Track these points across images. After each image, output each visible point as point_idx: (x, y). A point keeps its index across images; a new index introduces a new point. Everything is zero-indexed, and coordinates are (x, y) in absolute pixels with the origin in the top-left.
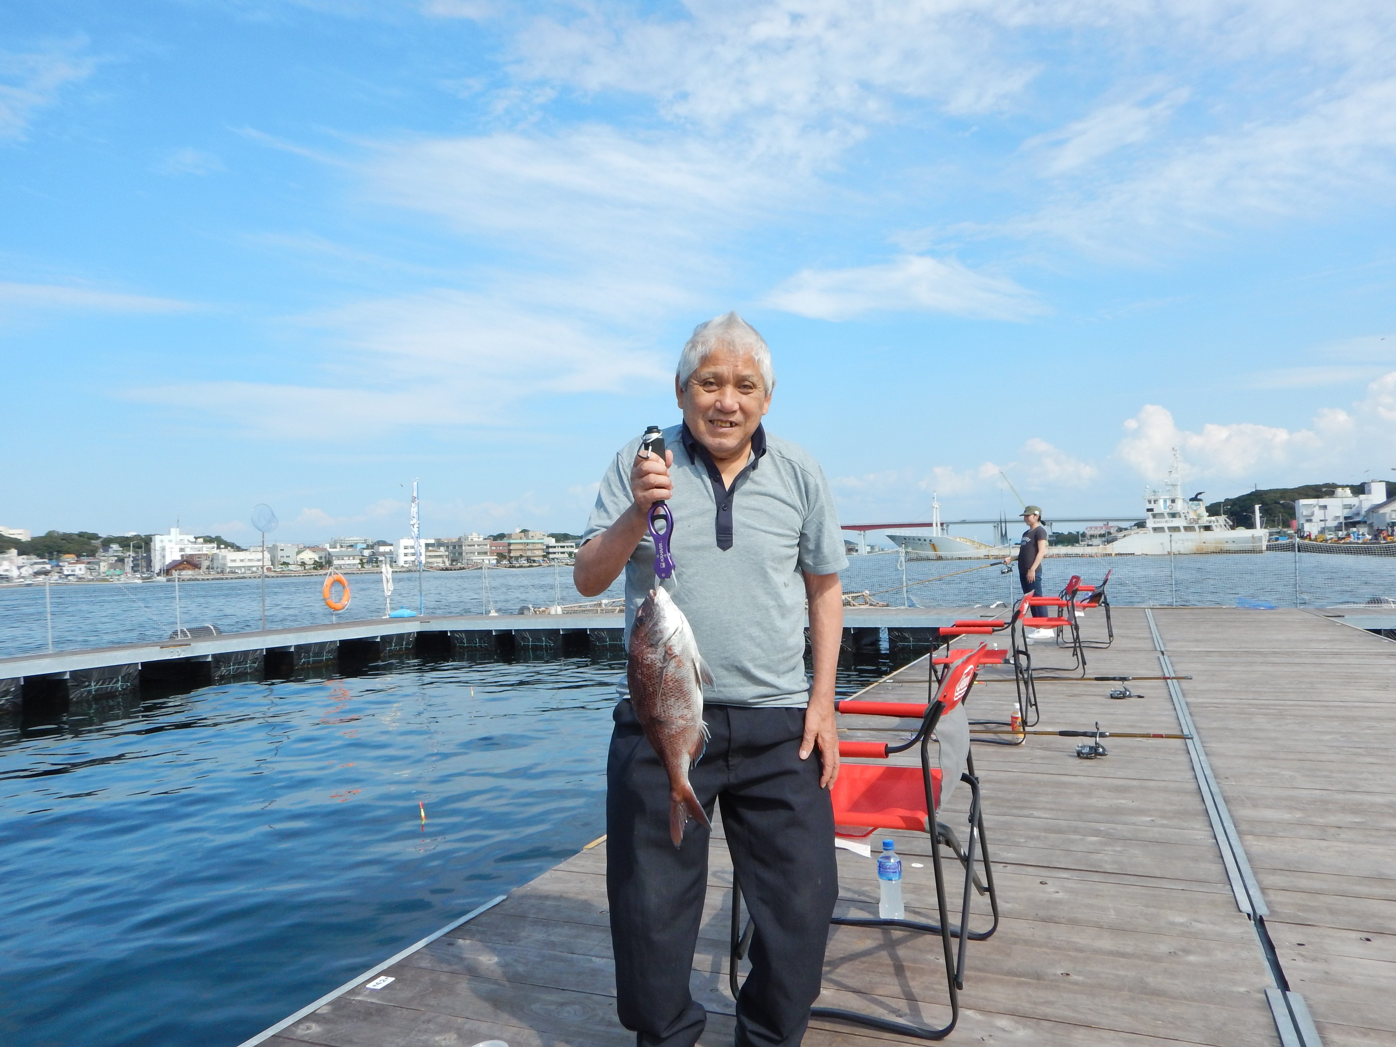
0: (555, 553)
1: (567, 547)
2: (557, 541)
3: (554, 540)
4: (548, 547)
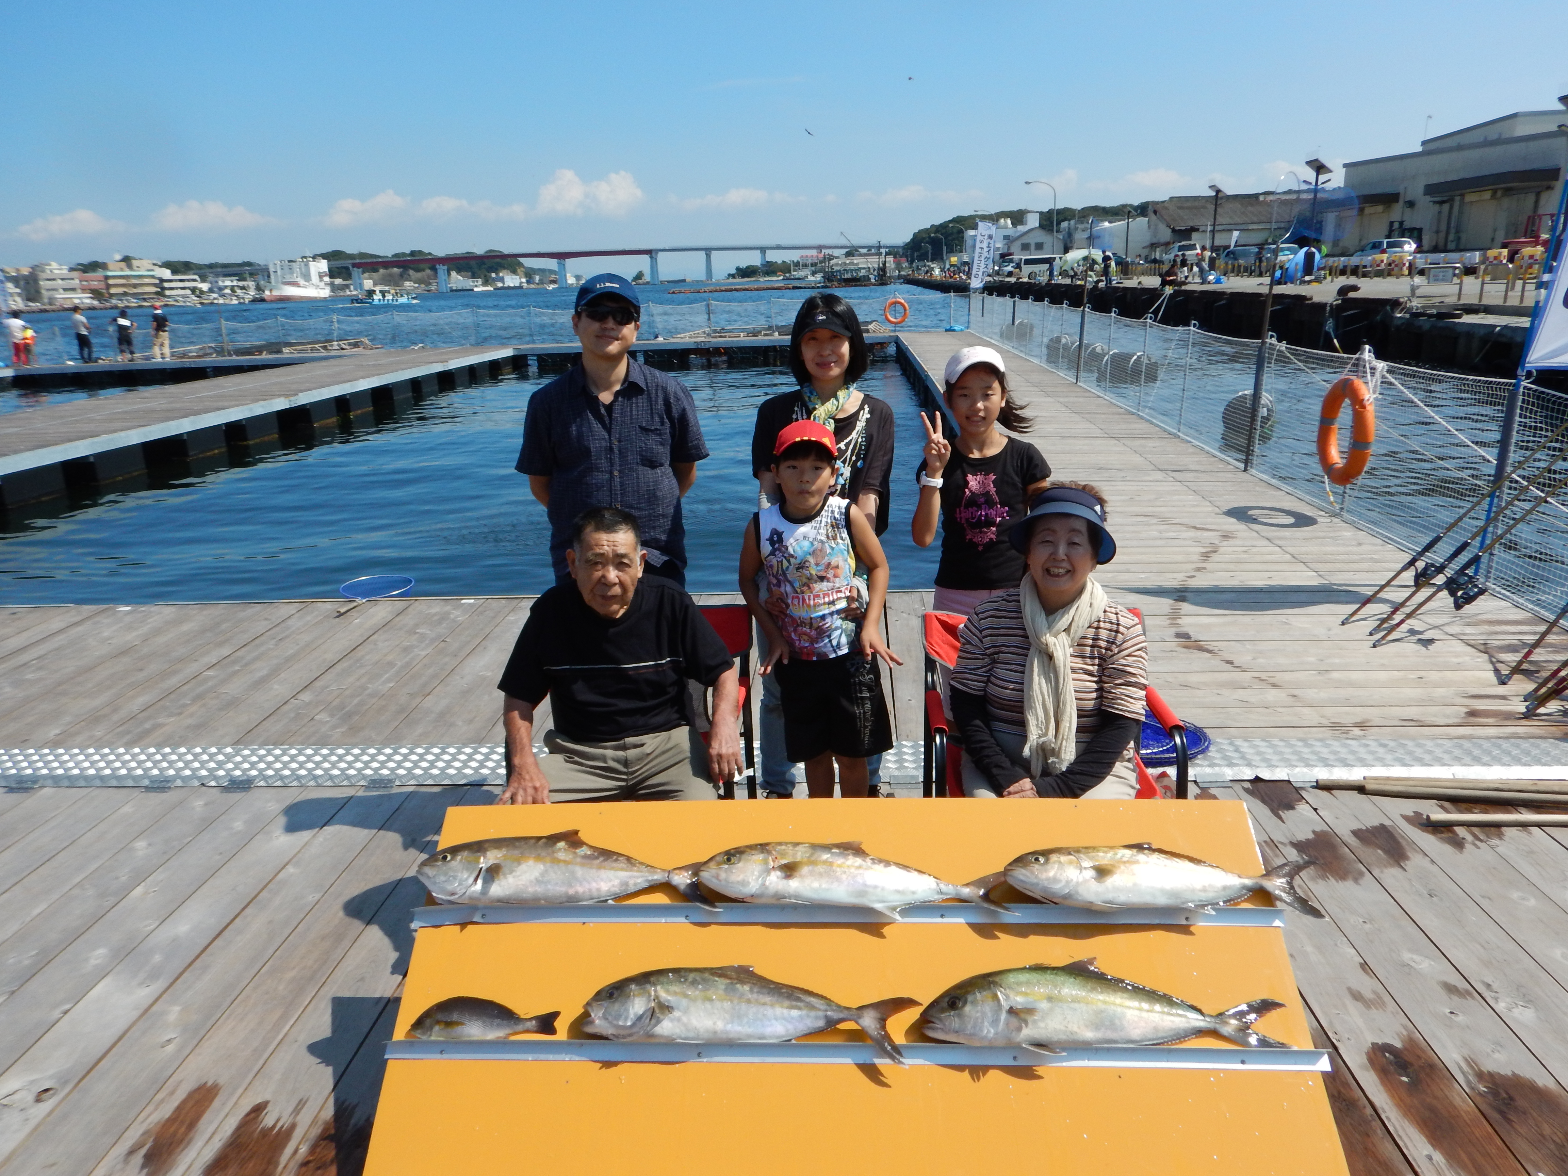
3: (168, 271)
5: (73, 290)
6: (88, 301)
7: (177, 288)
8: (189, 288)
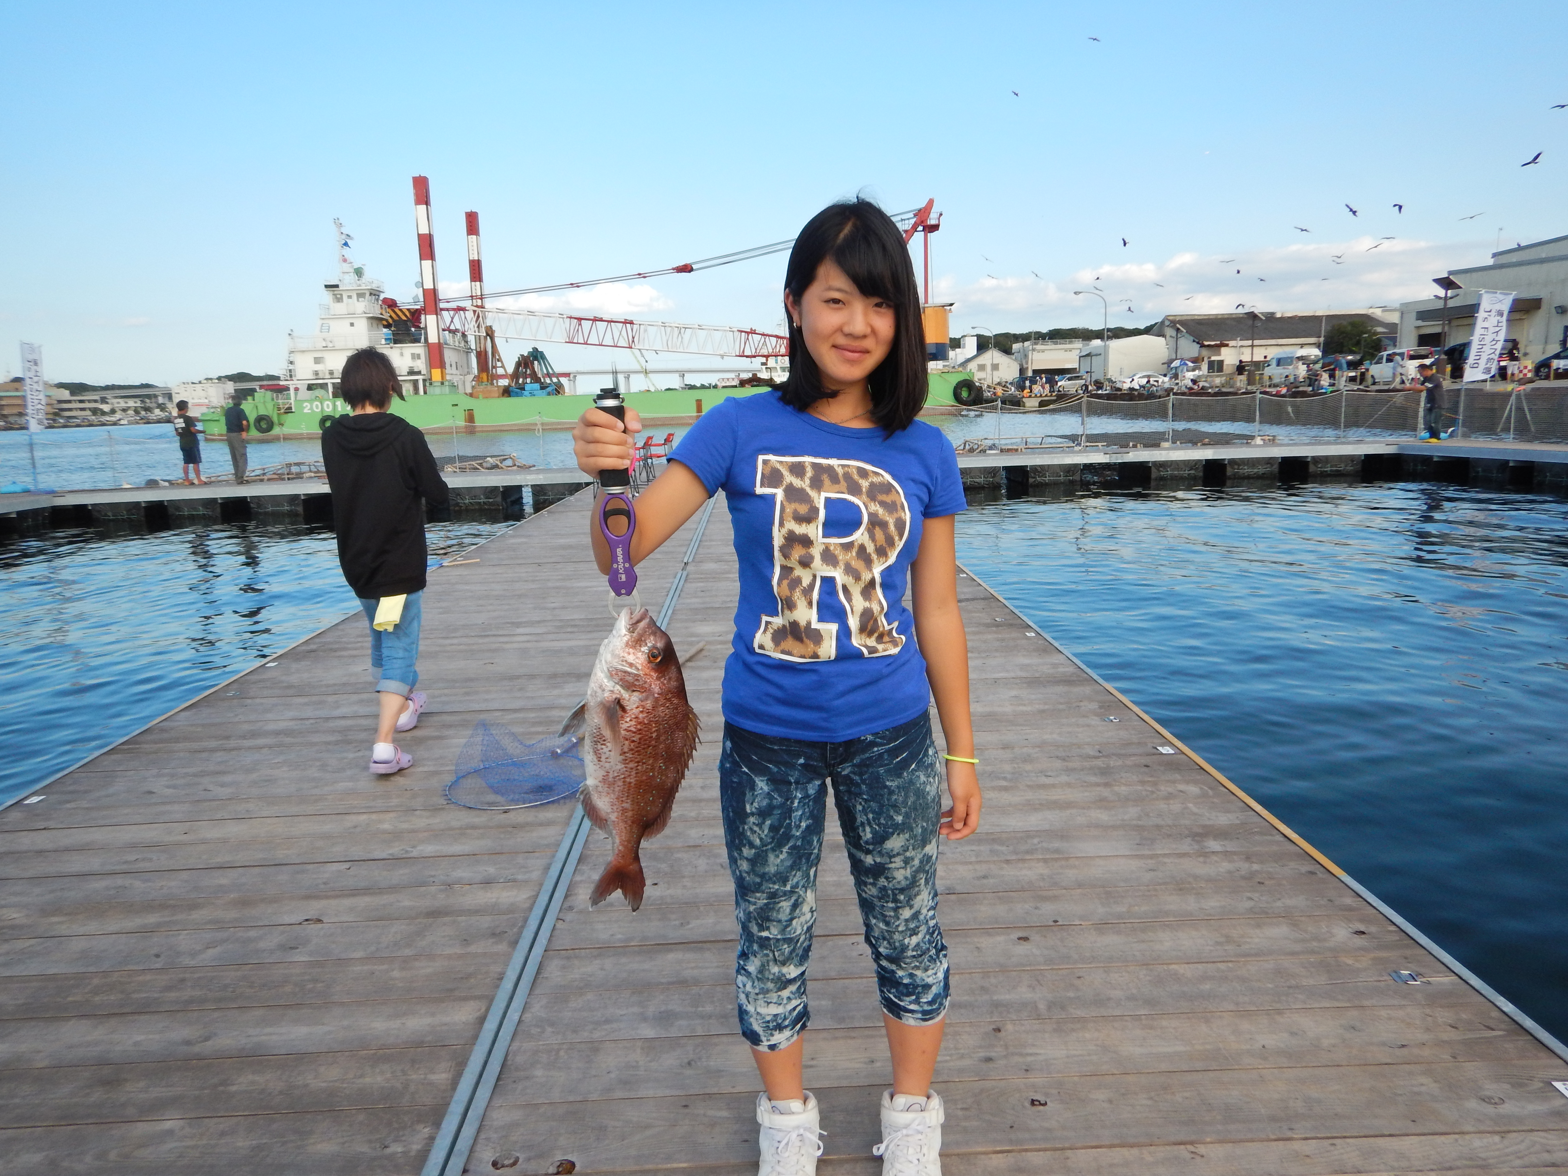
0: (70, 410)
1: (89, 401)
2: (72, 394)
3: (67, 392)
4: (60, 402)
7: (76, 409)
8: (90, 409)
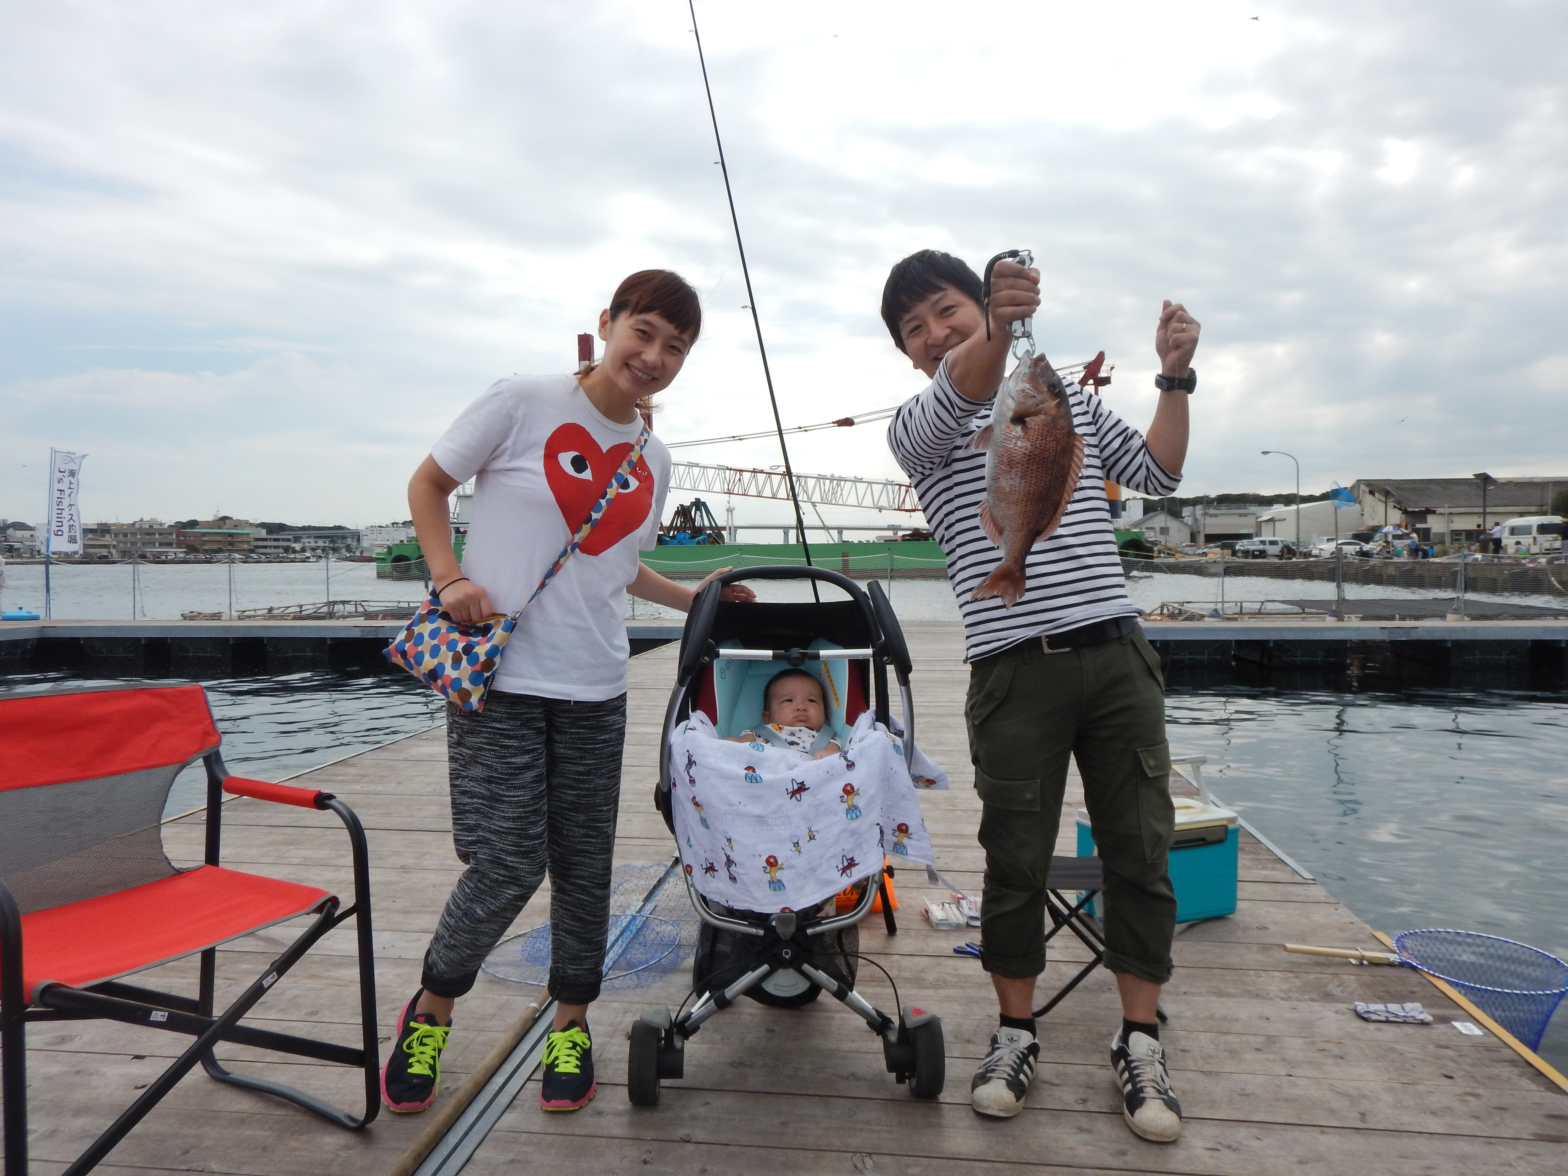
0: (266, 547)
2: (269, 533)
3: (265, 531)
4: (257, 540)
5: (169, 545)
6: (182, 555)
7: (270, 547)
8: (282, 547)
